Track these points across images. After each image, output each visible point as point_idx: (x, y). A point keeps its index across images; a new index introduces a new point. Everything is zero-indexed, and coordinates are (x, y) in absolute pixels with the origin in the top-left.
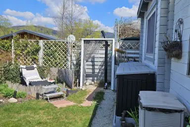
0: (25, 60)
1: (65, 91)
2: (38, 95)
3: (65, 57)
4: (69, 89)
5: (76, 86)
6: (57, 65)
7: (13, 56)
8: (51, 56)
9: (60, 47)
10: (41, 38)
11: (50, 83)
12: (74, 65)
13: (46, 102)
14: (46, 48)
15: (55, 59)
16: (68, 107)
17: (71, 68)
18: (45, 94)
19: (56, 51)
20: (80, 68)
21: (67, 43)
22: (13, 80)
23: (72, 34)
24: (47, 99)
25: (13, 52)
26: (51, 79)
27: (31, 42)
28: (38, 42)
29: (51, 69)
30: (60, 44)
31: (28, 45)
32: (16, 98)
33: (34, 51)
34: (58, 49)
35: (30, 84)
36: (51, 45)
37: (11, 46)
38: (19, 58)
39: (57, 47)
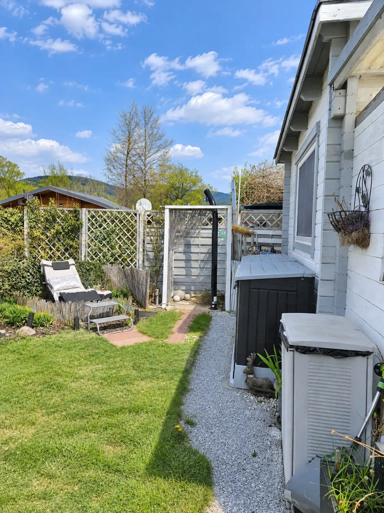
0: (51, 249)
1: (132, 312)
2: (77, 320)
3: (132, 244)
4: (140, 310)
5: (154, 302)
6: (116, 259)
7: (27, 241)
8: (104, 242)
9: (121, 222)
10: (84, 204)
11: (102, 297)
12: (149, 259)
13: (94, 334)
14: (93, 224)
15: (112, 248)
16: (138, 347)
17: (144, 266)
18: (92, 317)
19: (113, 231)
20: (161, 267)
21: (136, 215)
22: (27, 289)
23: (145, 197)
24: (94, 329)
25: (25, 233)
26: (102, 288)
27: (63, 212)
28: (76, 214)
29: (104, 267)
30: (121, 217)
31: (57, 219)
32: (33, 327)
33: (69, 230)
34: (118, 228)
35: (61, 298)
36: (104, 219)
37: (22, 220)
38: (39, 246)
39: (116, 224)
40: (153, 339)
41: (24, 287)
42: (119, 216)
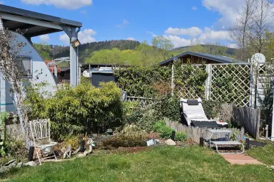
1: (244, 140)
2: (202, 140)
3: (246, 88)
4: (251, 139)
5: (264, 135)
6: (232, 100)
7: (173, 86)
8: (223, 87)
9: (237, 73)
10: (209, 61)
11: (220, 126)
12: (260, 101)
13: (213, 152)
14: (215, 75)
15: (230, 91)
16: (248, 167)
17: (255, 107)
18: (212, 140)
19: (230, 79)
21: (250, 66)
22: (172, 116)
23: (260, 52)
24: (214, 148)
25: (172, 81)
26: (221, 120)
27: (195, 68)
28: (204, 67)
29: (223, 105)
30: (237, 69)
31: (191, 72)
32: (174, 140)
33: (198, 79)
34: (235, 77)
35: (193, 124)
36: (224, 70)
37: (170, 73)
38: (180, 90)
39: (233, 74)
40: (261, 164)
41: (170, 115)
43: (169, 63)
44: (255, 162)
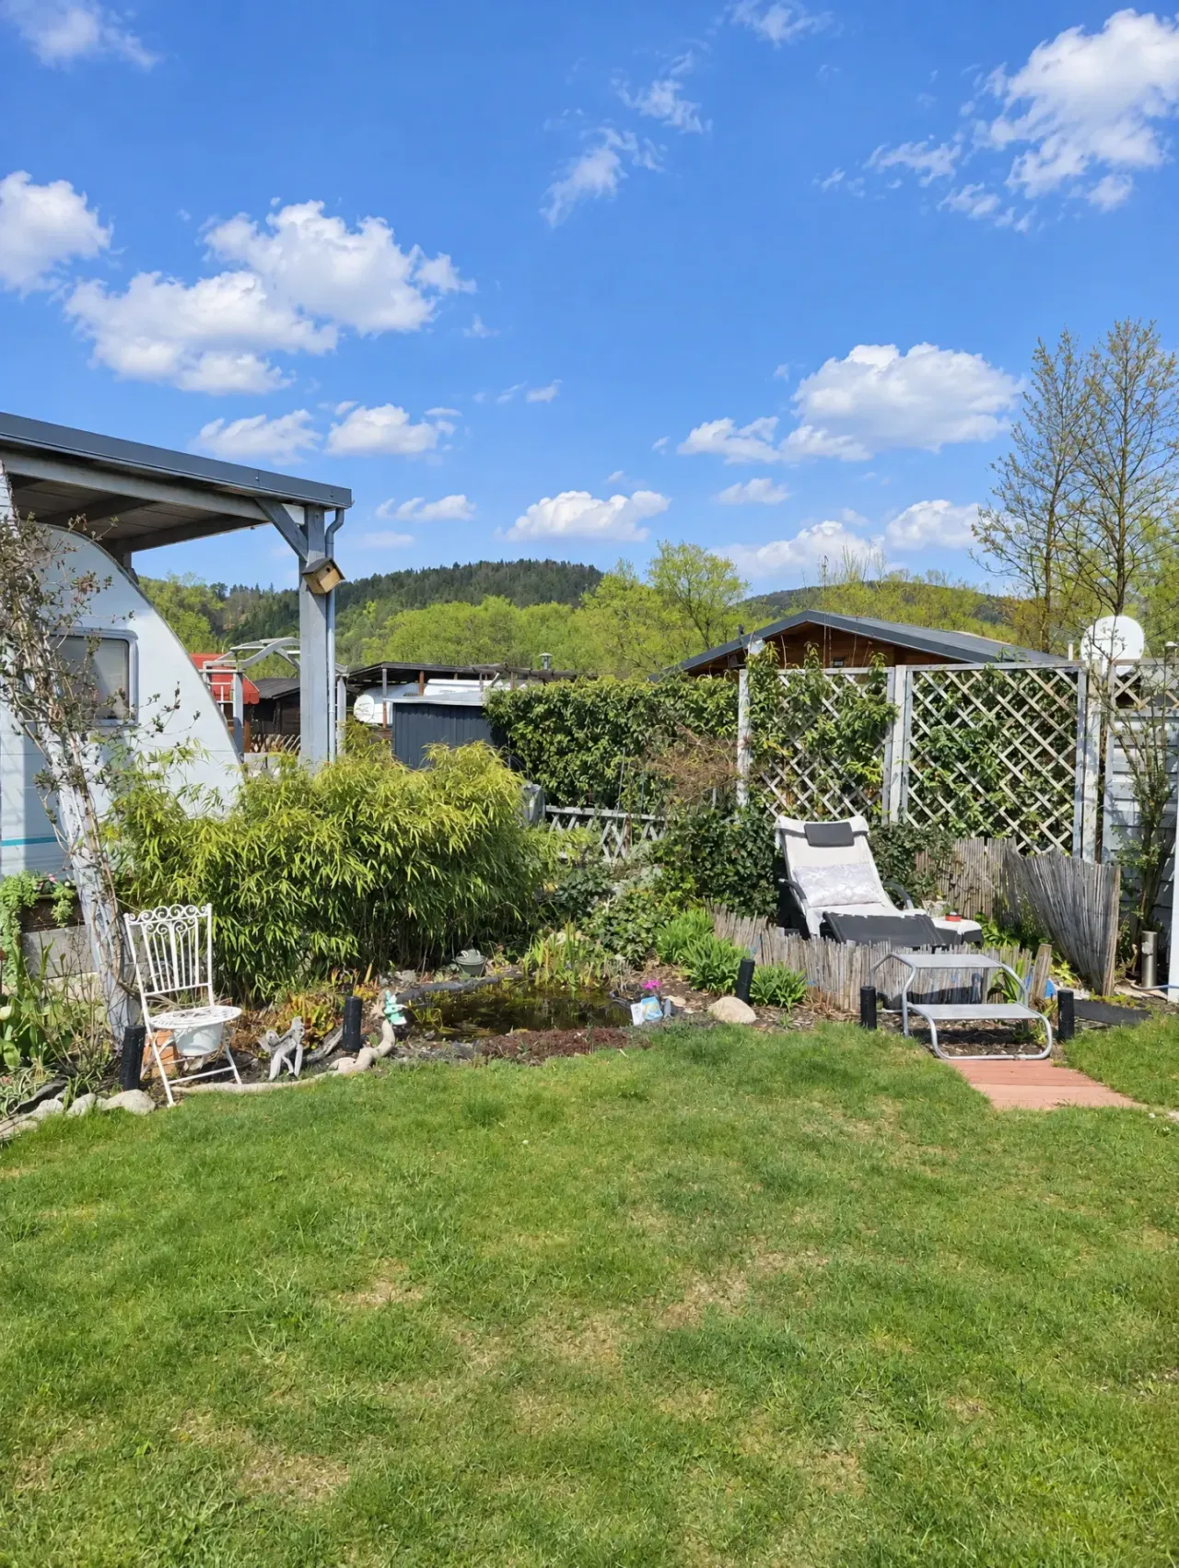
0: (804, 788)
1: (1050, 999)
2: (870, 999)
3: (1059, 773)
4: (1081, 995)
5: (1136, 975)
6: (1000, 823)
7: (744, 762)
8: (960, 767)
9: (1019, 702)
10: (901, 654)
11: (949, 940)
12: (1121, 827)
13: (920, 1052)
14: (926, 714)
15: (989, 784)
17: (1099, 852)
18: (914, 998)
19: (991, 733)
21: (1074, 677)
22: (742, 894)
23: (1119, 610)
24: (922, 1035)
25: (741, 742)
26: (952, 913)
27: (839, 680)
28: (878, 680)
29: (958, 847)
30: (1021, 688)
31: (824, 701)
32: (750, 1002)
33: (854, 732)
34: (1010, 722)
35: (827, 930)
36: (964, 695)
37: (733, 705)
38: (773, 778)
39: (1003, 708)
40: (1124, 1102)
41: (731, 887)
42: (1014, 684)
43: (727, 663)
44: (1096, 1096)
